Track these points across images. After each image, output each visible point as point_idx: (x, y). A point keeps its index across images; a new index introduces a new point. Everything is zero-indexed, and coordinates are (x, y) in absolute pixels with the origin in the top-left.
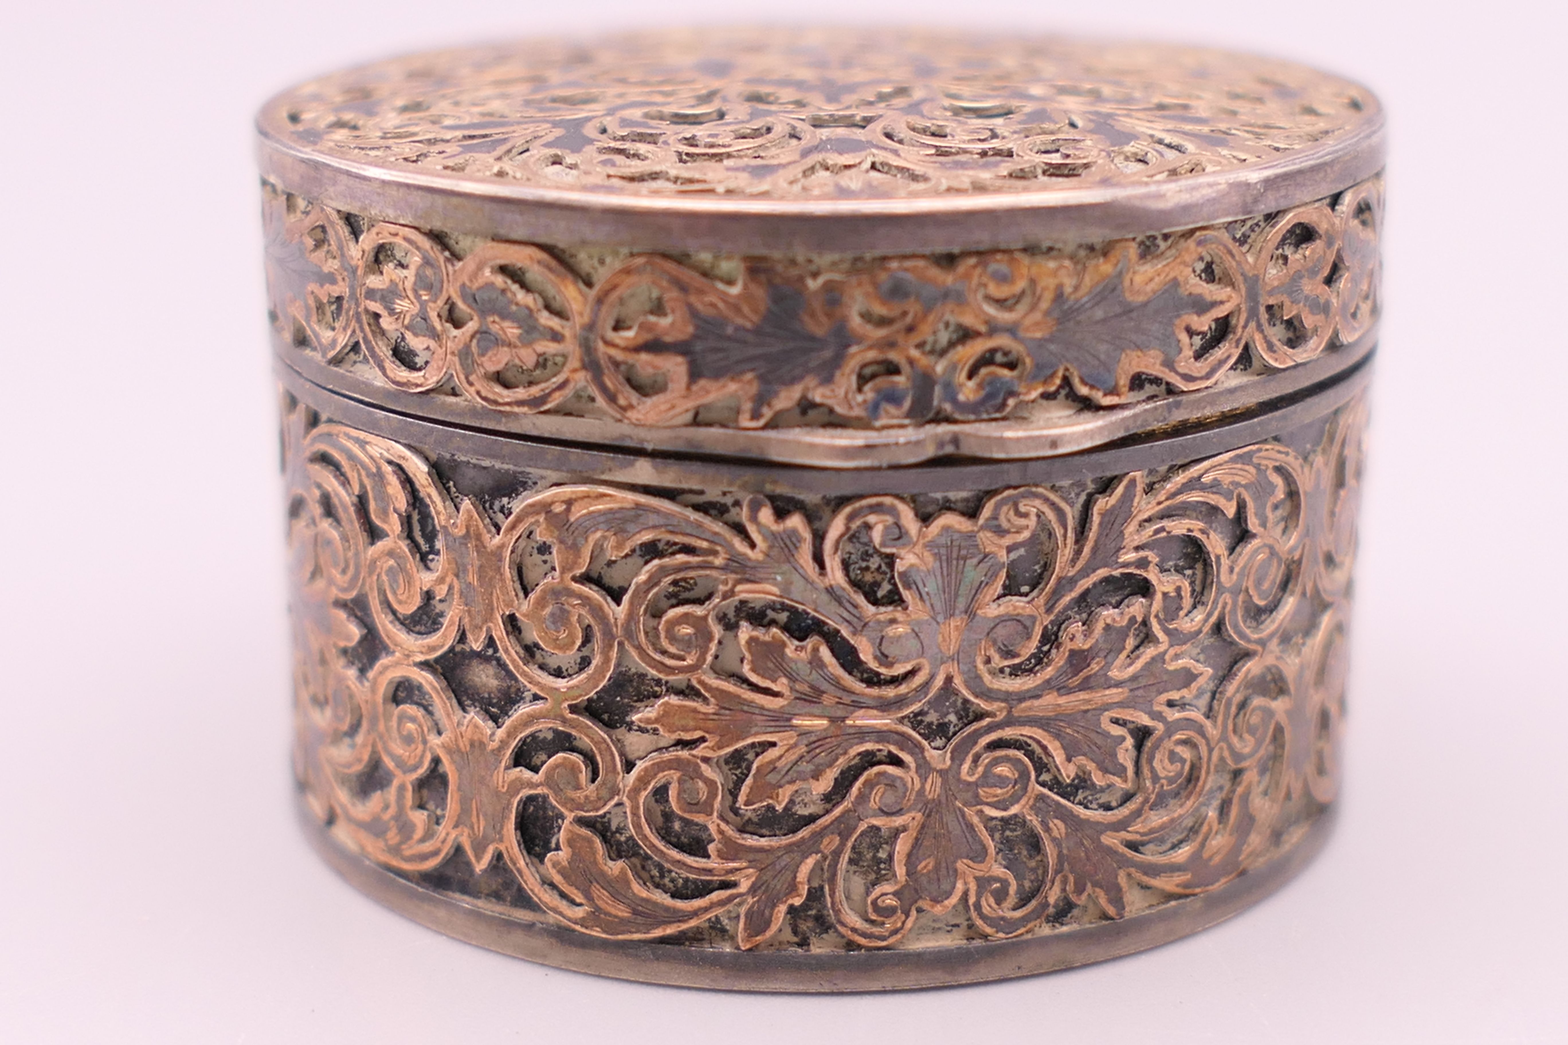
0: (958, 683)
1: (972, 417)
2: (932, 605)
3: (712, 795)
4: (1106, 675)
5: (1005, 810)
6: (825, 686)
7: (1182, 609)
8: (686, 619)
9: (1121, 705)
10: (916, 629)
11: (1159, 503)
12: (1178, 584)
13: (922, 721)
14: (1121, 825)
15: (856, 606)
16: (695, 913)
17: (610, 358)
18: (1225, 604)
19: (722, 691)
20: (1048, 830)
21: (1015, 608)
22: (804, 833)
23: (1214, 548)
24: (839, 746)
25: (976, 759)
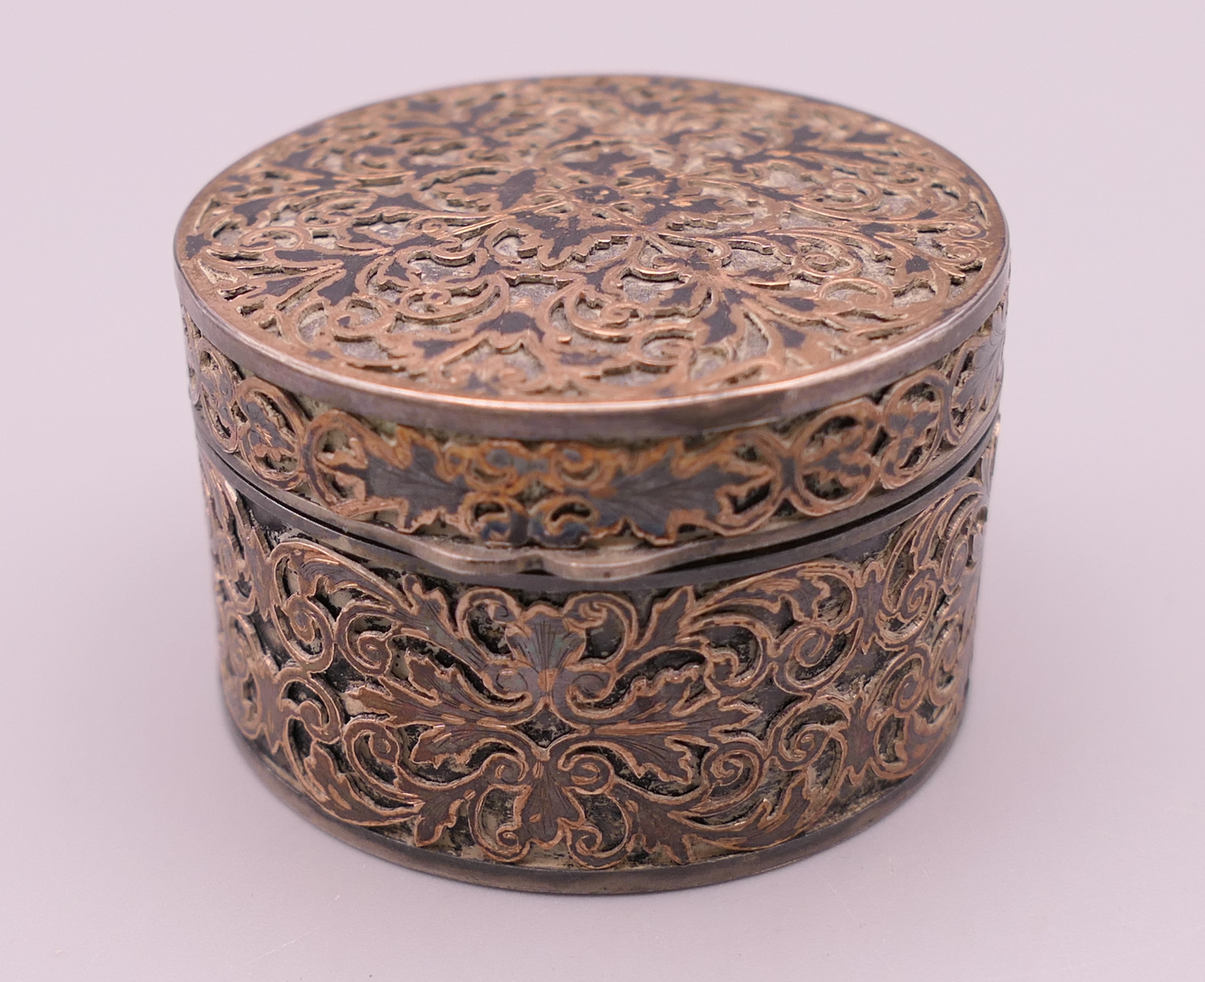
0: (553, 708)
1: (554, 546)
2: (532, 660)
3: (394, 750)
4: (668, 713)
5: (591, 791)
6: (461, 699)
7: (732, 673)
8: (372, 640)
9: (681, 732)
10: (522, 673)
11: (708, 606)
12: (727, 657)
13: (531, 728)
14: (685, 807)
15: (479, 654)
16: (388, 818)
17: (320, 469)
18: (772, 670)
19: (397, 689)
20: (625, 806)
21: (594, 668)
22: (454, 784)
23: (760, 633)
24: (473, 736)
25: (569, 757)
